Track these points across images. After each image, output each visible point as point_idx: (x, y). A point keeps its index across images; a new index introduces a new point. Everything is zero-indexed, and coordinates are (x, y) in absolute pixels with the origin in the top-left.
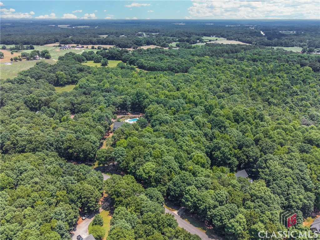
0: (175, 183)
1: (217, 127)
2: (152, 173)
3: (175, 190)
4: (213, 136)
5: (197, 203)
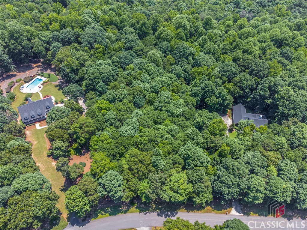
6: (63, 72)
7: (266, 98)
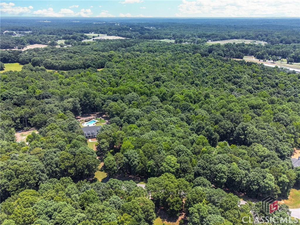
0: (204, 167)
1: (186, 111)
2: (177, 165)
3: (206, 173)
4: (188, 119)
5: (233, 177)
6: (111, 113)
7: (241, 135)
